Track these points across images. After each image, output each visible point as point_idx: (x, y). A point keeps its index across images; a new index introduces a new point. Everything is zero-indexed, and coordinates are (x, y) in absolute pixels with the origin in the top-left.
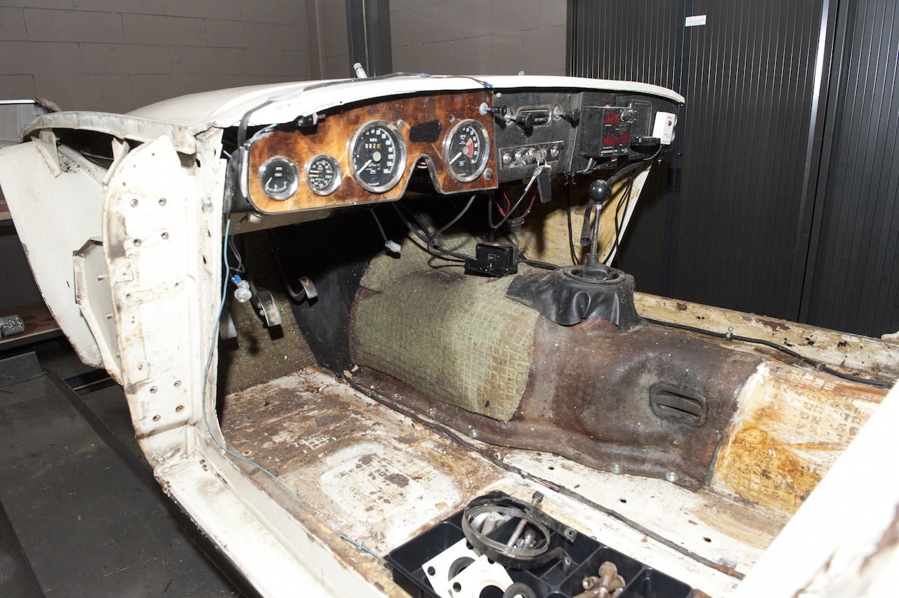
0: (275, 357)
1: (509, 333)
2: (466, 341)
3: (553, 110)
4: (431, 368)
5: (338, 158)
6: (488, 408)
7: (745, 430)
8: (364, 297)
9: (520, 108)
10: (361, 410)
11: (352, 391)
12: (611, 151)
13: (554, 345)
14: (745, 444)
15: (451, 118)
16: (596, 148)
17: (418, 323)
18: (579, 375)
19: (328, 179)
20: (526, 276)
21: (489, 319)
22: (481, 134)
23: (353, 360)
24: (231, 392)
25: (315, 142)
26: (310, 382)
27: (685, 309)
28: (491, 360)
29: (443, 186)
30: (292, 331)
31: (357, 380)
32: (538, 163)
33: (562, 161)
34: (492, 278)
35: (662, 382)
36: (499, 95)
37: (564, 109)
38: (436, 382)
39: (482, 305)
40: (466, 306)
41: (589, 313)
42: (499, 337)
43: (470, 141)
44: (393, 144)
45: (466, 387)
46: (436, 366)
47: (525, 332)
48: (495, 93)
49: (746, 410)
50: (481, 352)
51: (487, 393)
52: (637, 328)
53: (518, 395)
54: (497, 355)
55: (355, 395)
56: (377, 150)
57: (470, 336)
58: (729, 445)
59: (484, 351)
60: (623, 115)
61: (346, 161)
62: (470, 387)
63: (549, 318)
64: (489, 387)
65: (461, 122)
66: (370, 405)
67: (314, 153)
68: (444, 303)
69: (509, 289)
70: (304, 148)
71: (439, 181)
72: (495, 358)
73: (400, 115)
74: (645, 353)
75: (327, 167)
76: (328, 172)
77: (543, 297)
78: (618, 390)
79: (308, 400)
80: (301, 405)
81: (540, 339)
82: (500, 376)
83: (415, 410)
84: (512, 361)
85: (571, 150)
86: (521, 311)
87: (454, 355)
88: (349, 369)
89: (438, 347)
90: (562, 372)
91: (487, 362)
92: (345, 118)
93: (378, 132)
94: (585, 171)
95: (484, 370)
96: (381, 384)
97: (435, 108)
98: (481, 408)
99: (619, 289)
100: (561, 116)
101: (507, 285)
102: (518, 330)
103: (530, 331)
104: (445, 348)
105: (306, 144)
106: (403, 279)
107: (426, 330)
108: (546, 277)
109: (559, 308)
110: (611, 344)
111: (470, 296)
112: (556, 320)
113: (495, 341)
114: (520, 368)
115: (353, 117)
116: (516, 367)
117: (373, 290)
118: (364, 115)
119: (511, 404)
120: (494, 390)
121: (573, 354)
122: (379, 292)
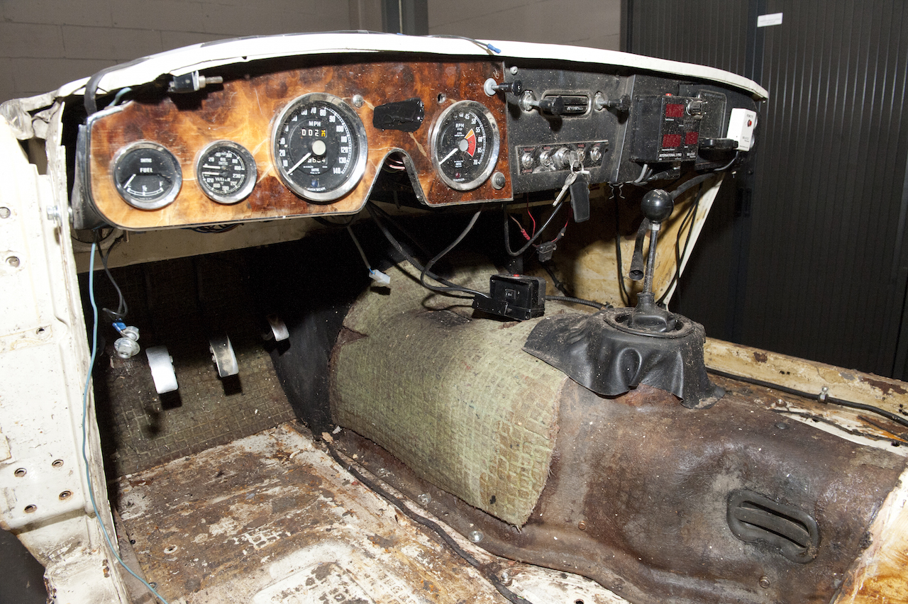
0: (242, 411)
1: (523, 404)
2: (467, 409)
3: (593, 98)
4: (423, 441)
5: (252, 148)
6: (494, 505)
7: (881, 577)
8: (348, 341)
9: (546, 92)
10: (334, 490)
11: (329, 461)
12: (673, 155)
13: (587, 424)
14: (880, 599)
15: (440, 97)
16: (653, 150)
17: (409, 380)
18: (623, 470)
19: (238, 180)
20: (553, 322)
21: (497, 382)
22: (486, 122)
23: (334, 421)
24: (181, 455)
25: (210, 122)
26: (281, 445)
27: (764, 360)
28: (498, 440)
29: (430, 194)
30: (268, 378)
31: (339, 445)
32: (572, 167)
33: (606, 167)
34: (508, 323)
35: (747, 489)
36: (514, 70)
37: (609, 96)
38: (430, 461)
39: (489, 361)
40: (469, 361)
41: (638, 381)
42: (510, 409)
43: (471, 133)
44: (347, 131)
45: (466, 473)
46: (429, 439)
47: (546, 404)
48: (509, 66)
49: (884, 547)
50: (485, 428)
51: (493, 485)
52: (709, 401)
53: (534, 492)
54: (506, 435)
55: (332, 467)
56: (321, 138)
57: (472, 405)
58: (853, 595)
59: (488, 427)
60: (689, 107)
61: (268, 153)
62: (470, 473)
63: (581, 385)
64: (495, 477)
65: (456, 103)
66: (347, 482)
67: (209, 138)
68: (442, 355)
69: (528, 338)
70: (191, 129)
71: (423, 187)
72: (503, 438)
73: (358, 88)
74: (723, 444)
75: (235, 161)
76: (237, 168)
77: (574, 352)
78: (680, 497)
79: (273, 470)
80: (260, 478)
81: (568, 413)
82: (510, 464)
83: (404, 494)
84: (527, 444)
85: (618, 152)
86: (542, 373)
87: (451, 427)
88: (330, 431)
89: (431, 414)
90: (599, 464)
91: (493, 442)
92: (263, 87)
93: (323, 113)
94: (637, 181)
95: (489, 453)
96: (366, 454)
97: (412, 81)
98: (485, 503)
99: (683, 346)
100: (605, 106)
101: (527, 334)
102: (537, 401)
103: (552, 402)
104: (440, 417)
105: (194, 123)
106: (395, 320)
107: (417, 390)
108: (581, 323)
109: (595, 370)
110: (671, 427)
111: (476, 348)
112: (592, 386)
113: (504, 414)
114: (538, 455)
115: (275, 87)
116: (532, 454)
117: (358, 333)
118: (296, 85)
119: (526, 503)
120: (503, 482)
121: (615, 439)
122: (365, 336)
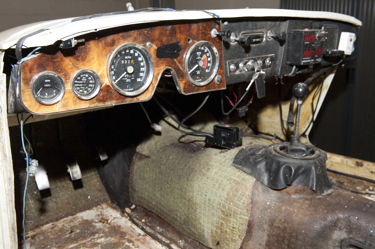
0: (82, 197)
1: (233, 194)
2: (203, 196)
3: (267, 33)
4: (180, 213)
5: (98, 72)
6: (218, 246)
8: (139, 160)
9: (242, 32)
10: (133, 239)
11: (129, 224)
12: (309, 61)
13: (266, 204)
15: (189, 40)
16: (299, 59)
17: (172, 181)
18: (285, 228)
19: (91, 87)
20: (247, 150)
21: (219, 182)
22: (212, 51)
23: (132, 201)
24: (49, 222)
25: (78, 60)
26: (103, 215)
27: (361, 165)
28: (220, 212)
29: (184, 89)
30: (95, 179)
31: (134, 214)
32: (256, 70)
33: (273, 68)
34: (223, 150)
35: (350, 238)
36: (226, 23)
37: (275, 32)
38: (184, 223)
39: (215, 171)
40: (204, 171)
41: (292, 182)
42: (226, 197)
43: (204, 57)
44: (144, 60)
45: (203, 229)
46: (184, 212)
47: (245, 194)
48: (223, 22)
50: (213, 206)
51: (218, 236)
52: (330, 191)
53: (239, 239)
54: (224, 210)
55: (131, 226)
56: (131, 65)
57: (206, 194)
59: (215, 205)
60: (317, 35)
61: (106, 74)
62: (206, 229)
63: (262, 183)
64: (219, 231)
65: (197, 43)
66: (140, 235)
67: (77, 68)
68: (189, 167)
69: (235, 159)
70: (69, 64)
71: (181, 86)
72: (223, 211)
73: (149, 39)
74: (337, 215)
75: (90, 78)
76: (91, 82)
77: (259, 166)
78: (315, 242)
79: (100, 229)
80: (93, 234)
81: (256, 198)
82: (227, 225)
83: (170, 241)
84: (235, 214)
85: (280, 60)
86: (242, 178)
87: (195, 205)
88: (129, 207)
89: (185, 199)
90: (273, 225)
91: (218, 213)
92: (103, 42)
93: (132, 52)
94: (290, 74)
95: (215, 219)
96: (149, 219)
97: (176, 33)
98: (214, 245)
99: (315, 163)
100: (273, 37)
101: (234, 156)
102: (240, 192)
103: (248, 193)
104: (189, 200)
105: (70, 61)
106: (164, 148)
107: (177, 186)
108: (262, 150)
109: (270, 176)
110: (310, 205)
111: (207, 164)
112: (268, 184)
113: (223, 199)
114: (241, 220)
115: (109, 41)
116: (238, 219)
117: (144, 155)
118: (119, 39)
119: (235, 245)
120: (223, 234)
121: (280, 212)
122: (148, 157)
